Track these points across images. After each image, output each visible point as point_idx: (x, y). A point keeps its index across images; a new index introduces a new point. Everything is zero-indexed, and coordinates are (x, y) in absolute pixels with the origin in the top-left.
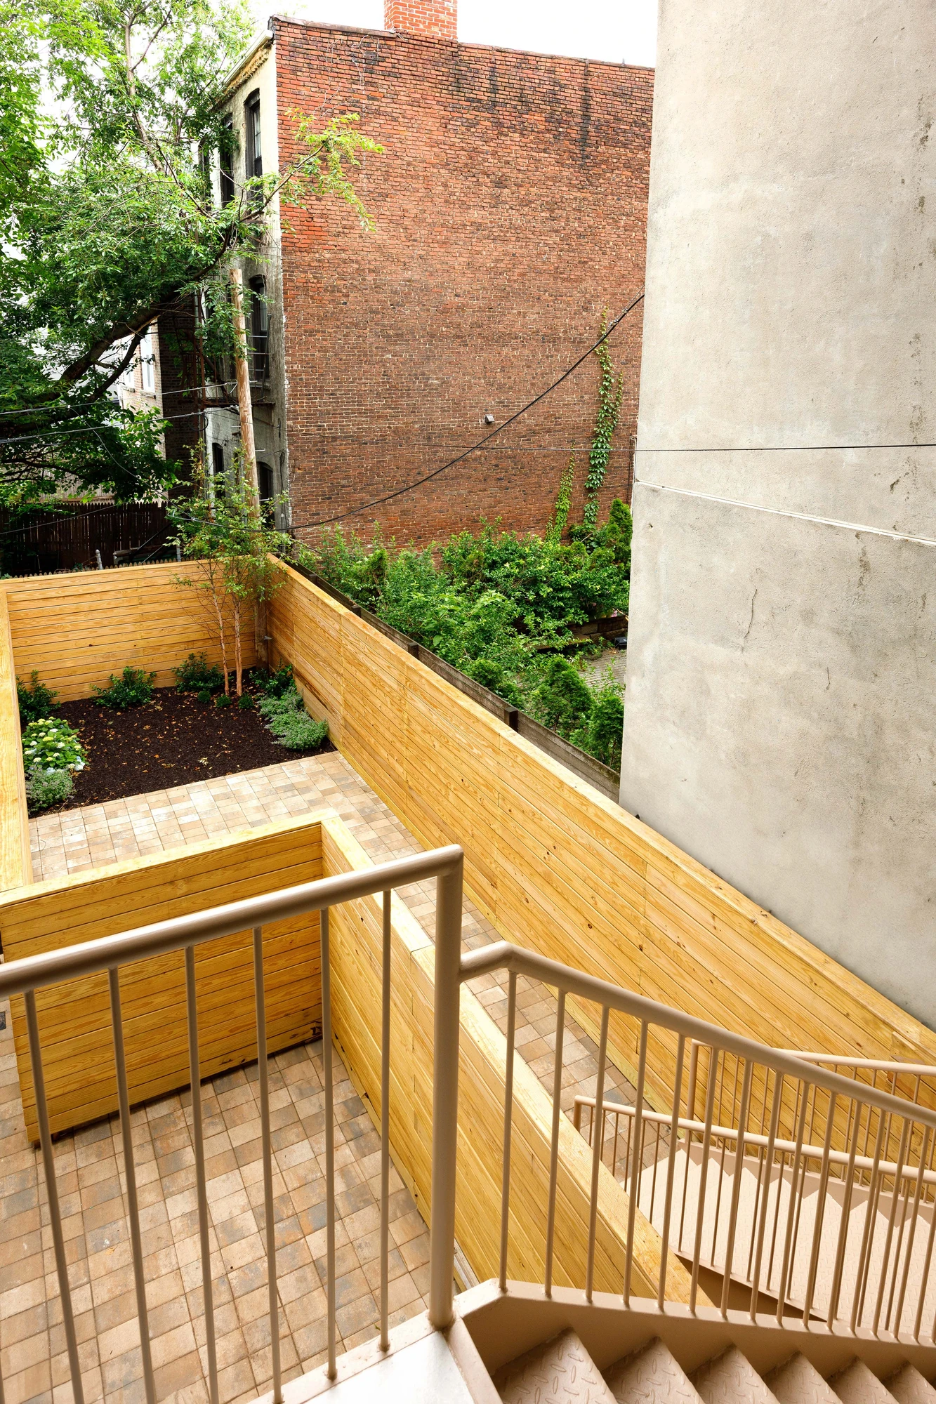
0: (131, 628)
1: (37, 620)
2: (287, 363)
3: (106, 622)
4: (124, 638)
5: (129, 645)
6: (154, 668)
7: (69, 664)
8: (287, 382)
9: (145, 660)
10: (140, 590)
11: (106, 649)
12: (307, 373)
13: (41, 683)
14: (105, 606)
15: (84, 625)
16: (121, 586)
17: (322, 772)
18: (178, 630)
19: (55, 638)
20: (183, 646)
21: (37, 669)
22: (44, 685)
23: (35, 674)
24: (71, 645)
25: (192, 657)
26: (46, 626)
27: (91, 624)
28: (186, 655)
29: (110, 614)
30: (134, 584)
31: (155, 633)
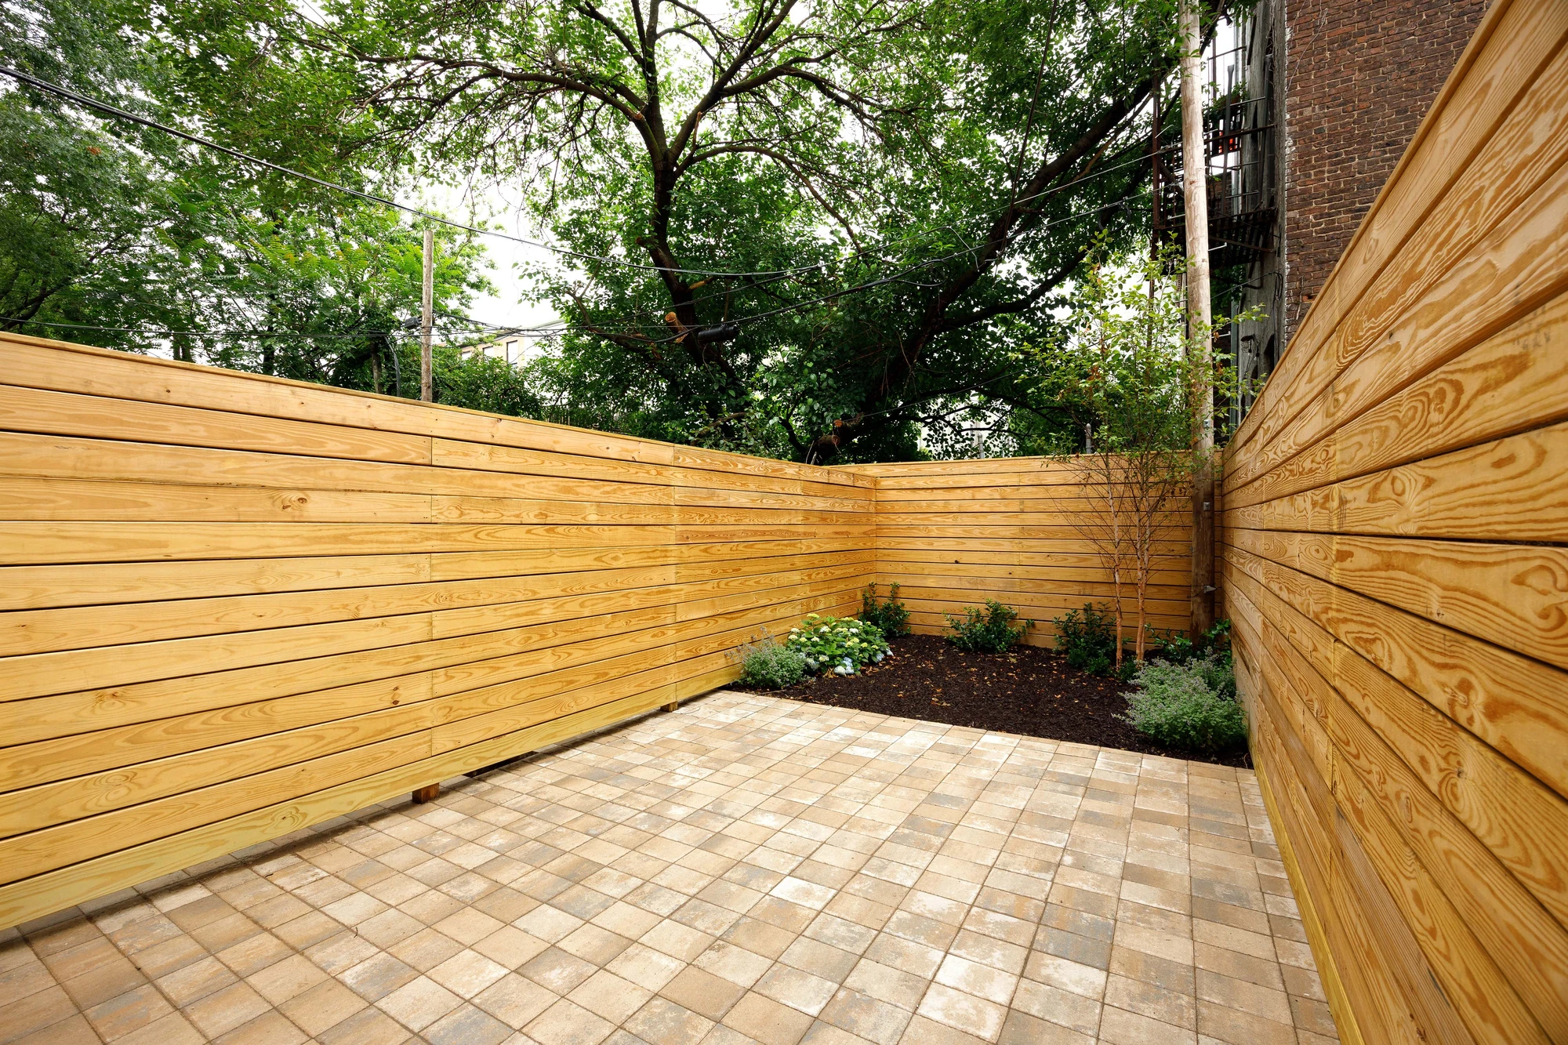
0: (1006, 546)
1: (903, 516)
2: (1291, 109)
3: (976, 532)
4: (997, 559)
5: (1002, 572)
6: (1035, 614)
7: (930, 582)
8: (1289, 142)
9: (1021, 599)
10: (1022, 489)
11: (975, 571)
12: (1332, 117)
13: (899, 602)
14: (977, 508)
15: (951, 532)
16: (1000, 481)
17: (1177, 787)
18: (1072, 560)
19: (920, 544)
20: (1076, 588)
21: (900, 581)
22: (903, 605)
23: (896, 587)
24: (934, 557)
25: (1088, 609)
26: (911, 526)
27: (959, 532)
28: (1079, 604)
29: (983, 520)
30: (1014, 480)
31: (1039, 559)
